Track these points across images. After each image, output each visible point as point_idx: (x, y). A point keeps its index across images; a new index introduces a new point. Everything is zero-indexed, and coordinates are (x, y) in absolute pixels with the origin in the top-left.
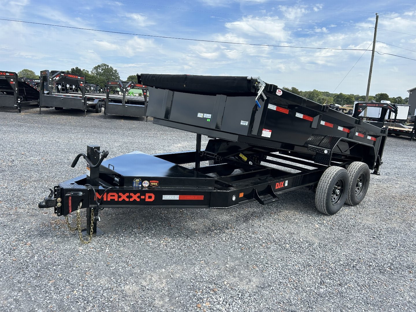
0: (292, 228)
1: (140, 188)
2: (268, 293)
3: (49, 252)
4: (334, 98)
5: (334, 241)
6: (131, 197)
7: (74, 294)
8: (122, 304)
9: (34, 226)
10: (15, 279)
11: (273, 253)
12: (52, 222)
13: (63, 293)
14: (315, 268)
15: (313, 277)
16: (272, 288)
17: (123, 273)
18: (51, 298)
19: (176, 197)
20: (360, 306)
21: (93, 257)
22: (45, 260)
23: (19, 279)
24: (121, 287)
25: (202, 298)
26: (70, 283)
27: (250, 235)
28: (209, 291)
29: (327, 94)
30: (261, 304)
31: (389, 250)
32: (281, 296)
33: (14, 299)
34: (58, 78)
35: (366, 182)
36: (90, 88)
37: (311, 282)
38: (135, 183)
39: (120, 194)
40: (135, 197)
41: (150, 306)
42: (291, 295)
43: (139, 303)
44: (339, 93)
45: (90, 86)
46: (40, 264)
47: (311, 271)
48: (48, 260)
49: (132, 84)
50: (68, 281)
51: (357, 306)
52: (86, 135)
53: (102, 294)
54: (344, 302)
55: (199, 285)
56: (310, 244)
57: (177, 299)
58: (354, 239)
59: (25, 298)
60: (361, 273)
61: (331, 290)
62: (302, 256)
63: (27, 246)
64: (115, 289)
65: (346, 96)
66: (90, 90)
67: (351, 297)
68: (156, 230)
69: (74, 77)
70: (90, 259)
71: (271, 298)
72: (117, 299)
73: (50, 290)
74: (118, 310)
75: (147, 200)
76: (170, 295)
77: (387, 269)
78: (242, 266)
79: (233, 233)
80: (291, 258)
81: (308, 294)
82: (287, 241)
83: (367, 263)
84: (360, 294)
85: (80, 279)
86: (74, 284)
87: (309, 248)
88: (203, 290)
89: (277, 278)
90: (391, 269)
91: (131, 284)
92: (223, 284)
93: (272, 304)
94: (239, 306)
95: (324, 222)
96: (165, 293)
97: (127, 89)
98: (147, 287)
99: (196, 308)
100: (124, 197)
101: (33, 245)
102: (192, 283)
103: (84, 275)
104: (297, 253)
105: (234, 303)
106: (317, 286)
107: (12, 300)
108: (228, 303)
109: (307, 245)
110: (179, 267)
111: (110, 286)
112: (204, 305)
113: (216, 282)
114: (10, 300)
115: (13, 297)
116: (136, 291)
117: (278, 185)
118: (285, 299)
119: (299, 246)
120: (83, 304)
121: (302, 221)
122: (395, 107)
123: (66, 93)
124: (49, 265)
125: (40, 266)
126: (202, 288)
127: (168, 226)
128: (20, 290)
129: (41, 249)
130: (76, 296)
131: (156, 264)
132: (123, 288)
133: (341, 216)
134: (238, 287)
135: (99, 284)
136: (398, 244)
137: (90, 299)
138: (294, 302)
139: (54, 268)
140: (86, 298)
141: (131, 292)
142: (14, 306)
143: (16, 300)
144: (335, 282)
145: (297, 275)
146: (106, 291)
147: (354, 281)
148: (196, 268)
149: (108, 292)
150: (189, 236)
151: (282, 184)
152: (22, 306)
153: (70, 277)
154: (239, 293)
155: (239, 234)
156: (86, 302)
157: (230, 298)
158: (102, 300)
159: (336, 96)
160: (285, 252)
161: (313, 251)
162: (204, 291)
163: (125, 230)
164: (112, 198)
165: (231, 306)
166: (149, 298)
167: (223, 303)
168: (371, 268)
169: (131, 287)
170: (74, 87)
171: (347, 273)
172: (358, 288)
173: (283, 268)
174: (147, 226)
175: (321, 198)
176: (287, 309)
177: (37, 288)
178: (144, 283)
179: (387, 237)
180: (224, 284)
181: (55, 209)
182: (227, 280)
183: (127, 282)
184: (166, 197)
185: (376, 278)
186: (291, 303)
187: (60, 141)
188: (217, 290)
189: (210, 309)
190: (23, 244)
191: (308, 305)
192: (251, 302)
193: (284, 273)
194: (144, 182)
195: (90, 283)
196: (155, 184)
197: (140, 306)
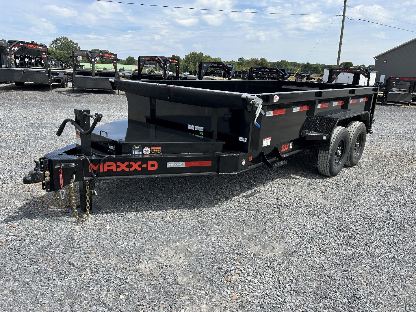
0: (298, 191)
1: (141, 156)
2: (297, 259)
3: (42, 233)
4: (301, 68)
5: (344, 202)
6: (132, 166)
7: (82, 278)
8: (141, 284)
9: (18, 206)
10: (7, 267)
11: (288, 218)
12: (37, 200)
13: (69, 278)
14: (336, 230)
15: (337, 239)
16: (299, 254)
17: (133, 250)
18: (55, 285)
19: (182, 164)
20: (395, 265)
21: (95, 235)
22: (38, 242)
23: (11, 266)
24: (135, 266)
25: (229, 270)
26: (75, 266)
27: (259, 200)
28: (235, 262)
29: (295, 64)
30: (294, 272)
31: (400, 207)
32: (311, 261)
33: (11, 291)
34: (16, 48)
35: (362, 142)
36: (51, 62)
37: (337, 244)
38: (134, 151)
39: (119, 163)
40: (136, 166)
41: (174, 284)
42: (320, 259)
43: (160, 282)
44: (306, 63)
45: (51, 61)
46: (33, 247)
47: (332, 233)
48: (41, 243)
49: (101, 54)
50: (72, 264)
51: (391, 265)
52: (56, 110)
53: (116, 276)
54: (377, 262)
55: (221, 257)
56: (322, 206)
57: (202, 273)
58: (363, 199)
59: (23, 288)
60: (382, 231)
61: (359, 250)
62: (318, 218)
63: (14, 228)
64: (128, 269)
65: (313, 65)
66: (51, 65)
67: (382, 256)
68: (158, 202)
69: (34, 47)
70: (92, 238)
71: (302, 264)
72: (134, 279)
73: (53, 277)
74: (138, 292)
75: (149, 168)
76: (193, 270)
77: (406, 225)
78: (261, 233)
79: (241, 200)
80: (308, 222)
81: (337, 257)
82: (298, 204)
83: (384, 221)
84: (389, 252)
85: (85, 261)
86: (80, 267)
87: (323, 210)
88: (227, 262)
89: (301, 243)
90: (409, 225)
91: (145, 262)
92: (246, 253)
93: (305, 271)
94: (271, 276)
95: (328, 183)
96: (187, 268)
97: (96, 59)
98: (165, 264)
99: (225, 282)
100: (123, 167)
101: (20, 227)
102: (213, 256)
103: (90, 256)
104: (312, 216)
105: (265, 273)
106: (344, 248)
107: (8, 291)
108: (259, 274)
109: (319, 207)
110: (194, 239)
111: (122, 266)
112: (234, 277)
113: (239, 252)
114: (6, 292)
115: (9, 288)
116: (153, 269)
117: (283, 147)
118: (317, 264)
119: (311, 208)
120: (96, 288)
121: (306, 184)
122: (368, 72)
123: (26, 68)
124: (45, 248)
125: (35, 249)
126: (225, 259)
127: (170, 197)
128: (15, 280)
129: (31, 231)
130: (86, 281)
131: (168, 237)
132: (138, 267)
133: (342, 177)
134: (263, 255)
135: (109, 265)
136: (407, 201)
137: (103, 282)
138: (327, 266)
139: (52, 250)
140: (98, 282)
141: (148, 270)
142: (12, 299)
143: (13, 292)
144: (360, 242)
145: (320, 238)
146: (119, 272)
147: (379, 240)
148: (212, 239)
149: (121, 273)
150: (195, 206)
151: (288, 146)
152: (22, 298)
153: (74, 259)
154: (267, 262)
155: (248, 201)
156: (99, 286)
157: (259, 268)
158: (117, 282)
159: (303, 65)
160: (300, 216)
161: (328, 213)
162: (229, 262)
163: (124, 204)
164: (110, 168)
165: (263, 277)
166: (171, 275)
167: (253, 274)
168: (390, 226)
169: (147, 265)
170: (33, 61)
171: (368, 232)
172: (386, 247)
173: (304, 232)
174: (147, 198)
175: (325, 159)
176: (322, 274)
177: (36, 276)
178: (160, 260)
179: (393, 194)
180: (248, 253)
181: (43, 185)
182: (249, 249)
183: (141, 260)
184: (170, 165)
185: (398, 235)
186: (324, 267)
187: (28, 116)
188: (242, 261)
189: (242, 282)
190: (8, 227)
191: (342, 269)
192: (283, 270)
193: (306, 237)
194: (144, 149)
195: (98, 265)
196: (157, 151)
197: (162, 285)
